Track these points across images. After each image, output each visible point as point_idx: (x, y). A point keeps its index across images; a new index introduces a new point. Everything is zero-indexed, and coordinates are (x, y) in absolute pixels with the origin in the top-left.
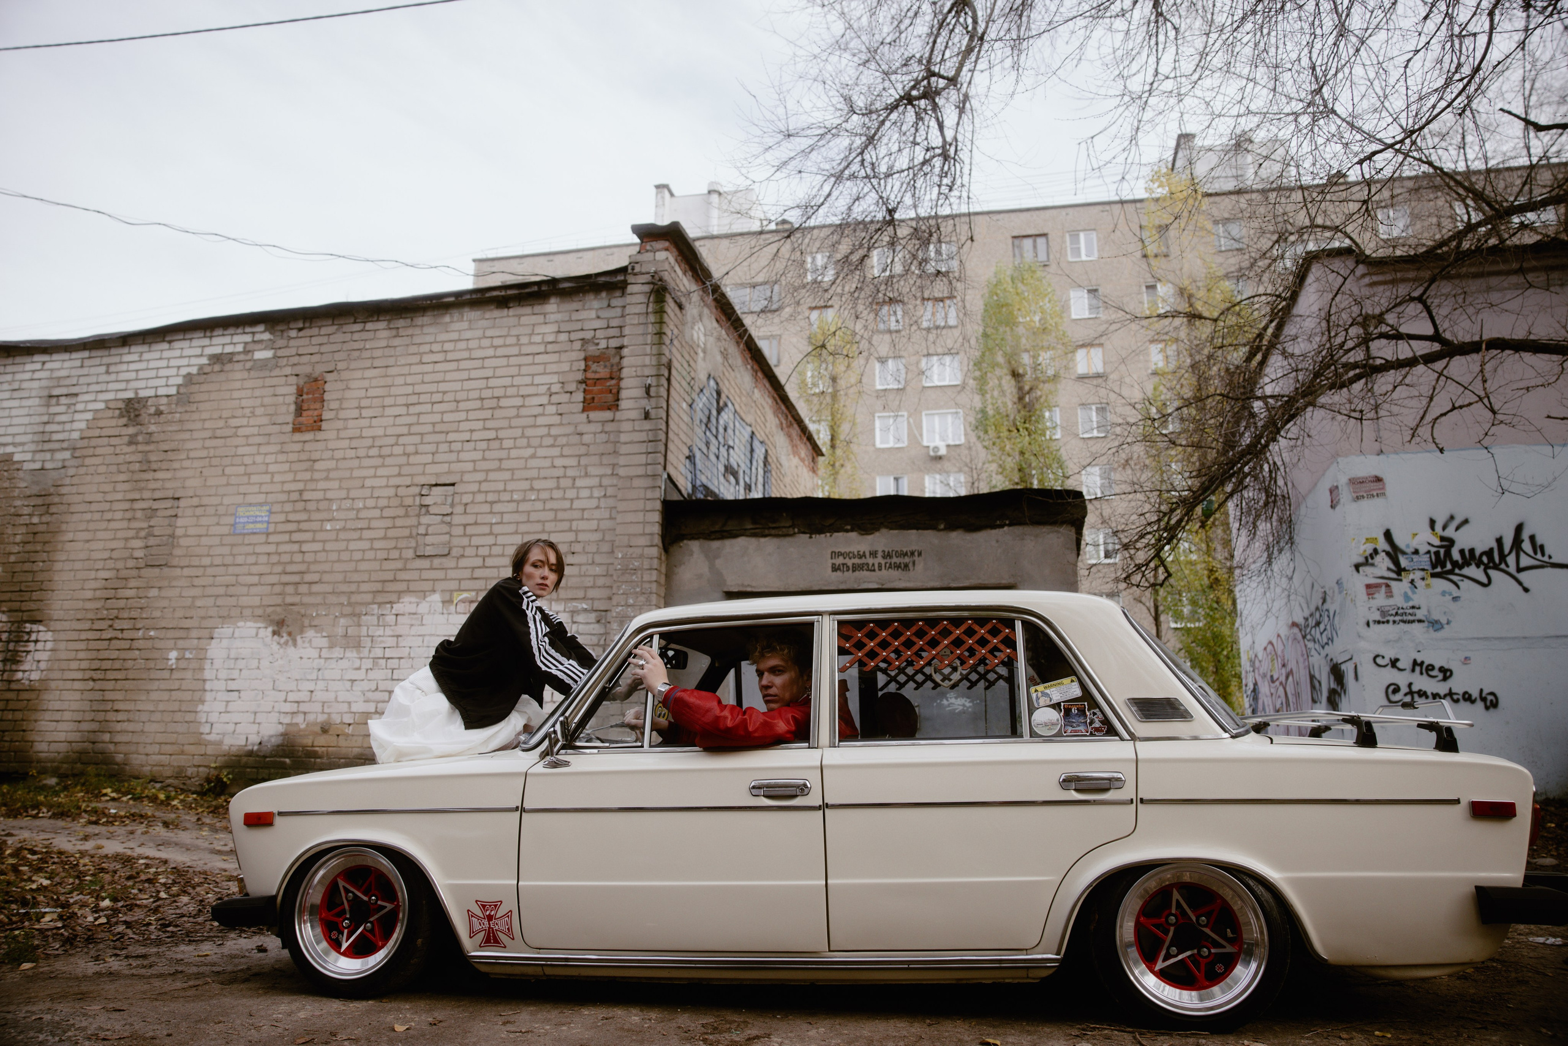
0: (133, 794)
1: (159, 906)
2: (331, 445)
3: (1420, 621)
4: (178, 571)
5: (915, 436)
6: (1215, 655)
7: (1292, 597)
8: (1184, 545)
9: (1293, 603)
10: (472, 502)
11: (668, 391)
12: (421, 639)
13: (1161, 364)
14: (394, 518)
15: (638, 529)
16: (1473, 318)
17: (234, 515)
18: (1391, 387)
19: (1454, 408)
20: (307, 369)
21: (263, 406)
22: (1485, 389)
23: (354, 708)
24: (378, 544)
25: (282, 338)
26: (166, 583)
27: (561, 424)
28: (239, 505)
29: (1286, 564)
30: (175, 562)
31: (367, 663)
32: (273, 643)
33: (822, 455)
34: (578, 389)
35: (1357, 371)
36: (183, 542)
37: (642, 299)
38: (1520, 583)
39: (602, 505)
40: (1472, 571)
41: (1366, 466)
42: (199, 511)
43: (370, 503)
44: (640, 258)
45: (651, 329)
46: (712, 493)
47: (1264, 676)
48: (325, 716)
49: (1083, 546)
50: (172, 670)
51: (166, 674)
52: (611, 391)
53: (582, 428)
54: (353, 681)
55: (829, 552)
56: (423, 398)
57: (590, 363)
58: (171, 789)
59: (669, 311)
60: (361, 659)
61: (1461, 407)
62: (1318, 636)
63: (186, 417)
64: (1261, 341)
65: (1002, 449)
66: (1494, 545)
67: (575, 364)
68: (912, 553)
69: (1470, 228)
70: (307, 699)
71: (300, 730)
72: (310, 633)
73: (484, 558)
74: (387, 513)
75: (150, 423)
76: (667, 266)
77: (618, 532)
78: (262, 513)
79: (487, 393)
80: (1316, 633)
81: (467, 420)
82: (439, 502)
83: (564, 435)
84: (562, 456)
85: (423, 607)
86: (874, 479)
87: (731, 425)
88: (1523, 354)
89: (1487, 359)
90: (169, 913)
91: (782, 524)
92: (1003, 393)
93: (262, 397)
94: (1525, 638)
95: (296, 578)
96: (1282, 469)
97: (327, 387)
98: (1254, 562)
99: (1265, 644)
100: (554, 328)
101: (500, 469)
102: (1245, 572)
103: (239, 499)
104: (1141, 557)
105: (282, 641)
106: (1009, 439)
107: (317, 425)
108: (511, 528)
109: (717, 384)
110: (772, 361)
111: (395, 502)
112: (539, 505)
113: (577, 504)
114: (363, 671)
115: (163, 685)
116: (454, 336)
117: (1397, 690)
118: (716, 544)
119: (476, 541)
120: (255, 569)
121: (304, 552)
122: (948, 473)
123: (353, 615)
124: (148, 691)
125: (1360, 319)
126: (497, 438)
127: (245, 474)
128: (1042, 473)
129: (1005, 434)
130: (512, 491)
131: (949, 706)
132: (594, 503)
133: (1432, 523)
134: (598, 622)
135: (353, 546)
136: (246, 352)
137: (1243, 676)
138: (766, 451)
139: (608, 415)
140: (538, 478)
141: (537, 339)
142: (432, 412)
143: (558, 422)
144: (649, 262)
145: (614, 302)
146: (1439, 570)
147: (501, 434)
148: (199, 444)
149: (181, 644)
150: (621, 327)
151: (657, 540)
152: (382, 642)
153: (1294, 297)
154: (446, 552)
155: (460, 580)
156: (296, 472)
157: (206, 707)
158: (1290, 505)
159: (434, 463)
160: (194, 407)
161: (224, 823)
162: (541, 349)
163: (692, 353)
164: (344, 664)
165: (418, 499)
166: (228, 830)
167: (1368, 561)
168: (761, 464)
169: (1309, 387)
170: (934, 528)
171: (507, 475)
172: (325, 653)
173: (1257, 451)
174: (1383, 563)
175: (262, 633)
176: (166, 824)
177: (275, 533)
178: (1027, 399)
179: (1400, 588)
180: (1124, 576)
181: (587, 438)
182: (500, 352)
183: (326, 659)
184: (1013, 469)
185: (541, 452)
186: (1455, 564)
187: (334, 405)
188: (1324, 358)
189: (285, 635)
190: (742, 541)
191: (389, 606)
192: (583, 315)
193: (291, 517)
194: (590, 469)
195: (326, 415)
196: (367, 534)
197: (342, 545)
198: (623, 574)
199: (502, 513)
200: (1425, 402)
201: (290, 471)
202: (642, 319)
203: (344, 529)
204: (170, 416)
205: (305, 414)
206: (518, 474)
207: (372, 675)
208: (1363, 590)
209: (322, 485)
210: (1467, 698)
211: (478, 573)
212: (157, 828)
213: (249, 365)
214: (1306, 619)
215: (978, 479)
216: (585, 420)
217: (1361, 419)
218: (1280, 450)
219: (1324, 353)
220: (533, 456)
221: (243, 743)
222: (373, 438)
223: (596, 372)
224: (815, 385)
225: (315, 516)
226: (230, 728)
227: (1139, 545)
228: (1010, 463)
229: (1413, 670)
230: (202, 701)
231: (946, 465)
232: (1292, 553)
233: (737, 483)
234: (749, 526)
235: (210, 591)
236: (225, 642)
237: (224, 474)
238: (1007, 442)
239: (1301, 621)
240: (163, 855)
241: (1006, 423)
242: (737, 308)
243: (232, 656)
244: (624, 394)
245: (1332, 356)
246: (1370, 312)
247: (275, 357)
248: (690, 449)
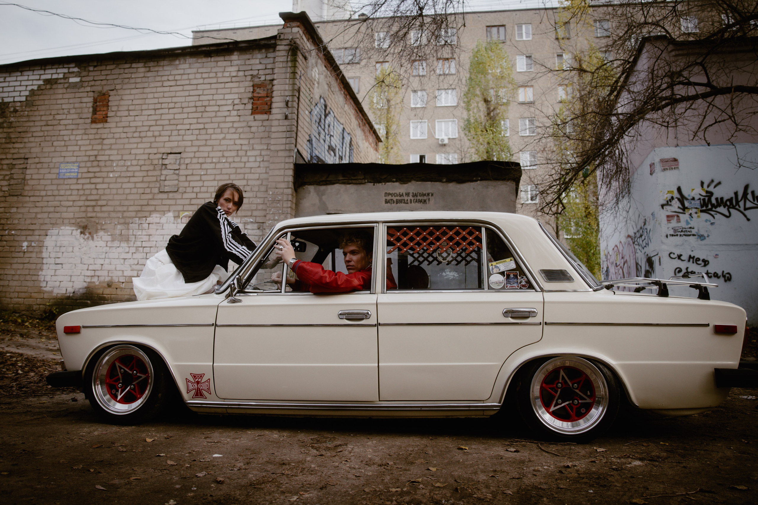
0: (3, 319)
1: (18, 378)
2: (113, 130)
3: (694, 235)
4: (27, 199)
5: (431, 133)
6: (587, 253)
7: (628, 222)
8: (572, 194)
9: (628, 225)
10: (191, 163)
11: (298, 104)
12: (162, 236)
13: (564, 97)
14: (148, 171)
15: (281, 179)
16: (728, 75)
17: (59, 168)
18: (683, 110)
19: (716, 122)
20: (99, 89)
21: (74, 108)
22: (732, 112)
23: (126, 274)
24: (138, 185)
25: (85, 71)
26: (20, 205)
27: (239, 121)
28: (62, 163)
29: (625, 204)
30: (26, 193)
31: (133, 250)
32: (81, 239)
33: (381, 141)
34: (249, 102)
35: (667, 101)
36: (30, 182)
37: (284, 53)
38: (745, 216)
39: (262, 166)
40: (721, 209)
41: (669, 152)
42: (39, 166)
43: (134, 163)
44: (283, 31)
45: (289, 70)
46: (321, 160)
47: (612, 263)
48: (110, 278)
49: (519, 192)
50: (24, 252)
51: (21, 255)
52: (267, 104)
53: (251, 124)
54: (125, 259)
55: (384, 193)
56: (164, 106)
57: (256, 88)
58: (24, 317)
59: (299, 60)
60: (129, 247)
61: (720, 122)
62: (641, 242)
63: (31, 113)
64: (617, 84)
65: (478, 141)
66: (733, 196)
67: (247, 88)
68: (428, 194)
69: (729, 26)
70: (100, 269)
71: (96, 285)
72: (101, 233)
73: (197, 193)
74: (143, 168)
75: (10, 116)
76: (298, 36)
77: (270, 180)
78: (75, 167)
79: (199, 104)
80: (640, 241)
81: (188, 118)
82: (172, 163)
83: (241, 127)
84: (240, 138)
85: (164, 220)
86: (409, 156)
87: (332, 124)
88: (753, 95)
89: (734, 96)
90: (24, 381)
91: (359, 178)
92: (479, 111)
93: (74, 103)
94: (746, 245)
95: (93, 203)
96: (625, 153)
97: (110, 99)
98: (609, 203)
99: (613, 247)
100: (236, 68)
101: (206, 145)
102: (604, 208)
103: (62, 159)
104: (549, 199)
105: (86, 237)
106: (482, 135)
107: (105, 119)
108: (212, 177)
109: (325, 101)
110: (355, 91)
111: (148, 162)
112: (227, 165)
113: (248, 165)
114: (130, 254)
115: (20, 260)
116: (181, 72)
117: (680, 271)
118: (323, 188)
119: (192, 184)
120: (70, 198)
121: (97, 189)
122: (449, 153)
123: (125, 223)
124: (11, 264)
125: (669, 74)
126: (204, 128)
127: (65, 146)
128: (499, 154)
129: (479, 133)
130: (212, 157)
131: (446, 276)
132: (257, 164)
133: (702, 183)
134: (259, 229)
135: (125, 186)
136: (64, 78)
137: (601, 263)
138: (351, 138)
139: (265, 117)
140: (227, 150)
141: (227, 74)
142: (169, 114)
143: (238, 120)
144: (289, 33)
145: (269, 55)
146: (704, 208)
147: (207, 126)
148: (38, 129)
149: (29, 238)
150: (273, 69)
151: (291, 185)
152: (141, 238)
153: (635, 62)
154: (176, 190)
155: (184, 205)
156: (93, 145)
157: (44, 273)
158: (629, 173)
159: (169, 141)
160: (35, 108)
161: (54, 335)
162: (229, 80)
163: (311, 84)
164: (120, 250)
165: (161, 161)
166: (56, 338)
167: (668, 203)
168: (348, 146)
169: (641, 109)
170: (440, 181)
171: (210, 149)
172: (109, 244)
173: (613, 143)
174: (676, 204)
175: (75, 233)
176: (22, 335)
177: (81, 178)
178: (492, 114)
179: (684, 217)
180: (540, 208)
181: (253, 129)
182: (206, 81)
183: (110, 247)
184: (483, 152)
185: (228, 136)
186: (713, 206)
187: (114, 109)
188: (649, 94)
189: (87, 234)
190: (337, 186)
191: (144, 219)
192: (252, 61)
193: (91, 170)
194: (255, 146)
195: (110, 114)
196: (132, 180)
197: (119, 185)
198: (272, 203)
199: (207, 169)
200: (701, 117)
201: (90, 144)
202: (284, 65)
203: (120, 177)
204: (22, 113)
205: (98, 113)
206: (216, 148)
207: (135, 256)
208: (665, 218)
209: (107, 152)
210: (716, 275)
211: (193, 202)
212: (17, 337)
213: (66, 85)
214: (635, 233)
215: (465, 157)
216: (253, 119)
217: (668, 127)
218: (625, 143)
219: (649, 91)
220: (224, 139)
221: (65, 292)
222: (136, 127)
223: (259, 93)
224: (377, 103)
225: (104, 169)
226: (57, 284)
227: (548, 192)
228: (482, 148)
229: (689, 261)
230: (41, 269)
231: (448, 149)
232: (629, 198)
233: (335, 155)
234: (341, 178)
235: (45, 209)
236: (54, 238)
237: (53, 145)
238: (481, 137)
239: (632, 234)
240: (20, 351)
241: (480, 127)
242: (336, 59)
243: (58, 245)
244: (274, 105)
245: (654, 93)
246: (674, 70)
247: (81, 81)
248: (310, 136)
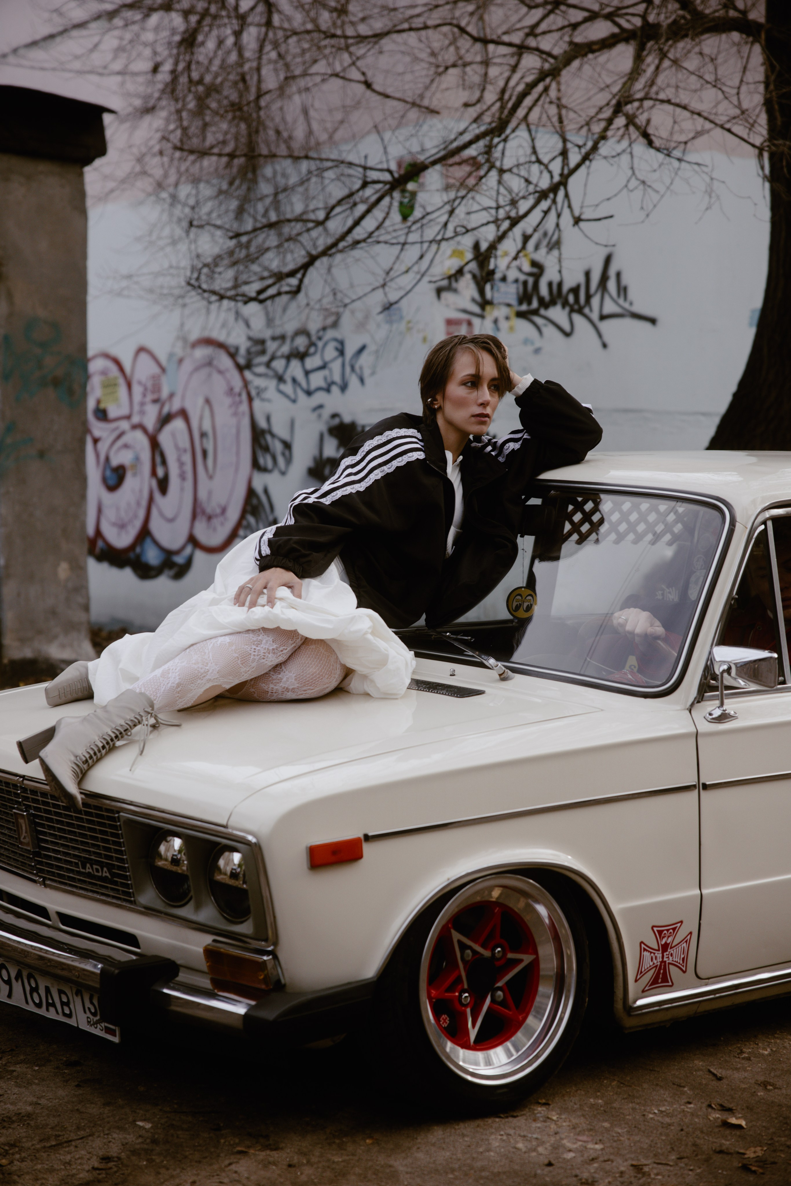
38: (600, 335)
40: (557, 313)
66: (582, 280)
133: (526, 238)
146: (524, 307)
167: (451, 284)
174: (467, 289)
186: (541, 301)
208: (443, 327)
